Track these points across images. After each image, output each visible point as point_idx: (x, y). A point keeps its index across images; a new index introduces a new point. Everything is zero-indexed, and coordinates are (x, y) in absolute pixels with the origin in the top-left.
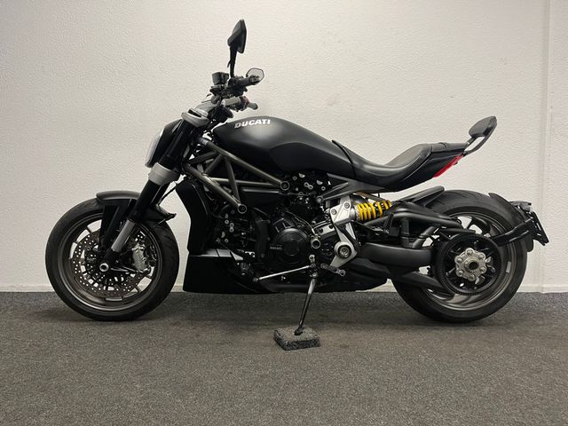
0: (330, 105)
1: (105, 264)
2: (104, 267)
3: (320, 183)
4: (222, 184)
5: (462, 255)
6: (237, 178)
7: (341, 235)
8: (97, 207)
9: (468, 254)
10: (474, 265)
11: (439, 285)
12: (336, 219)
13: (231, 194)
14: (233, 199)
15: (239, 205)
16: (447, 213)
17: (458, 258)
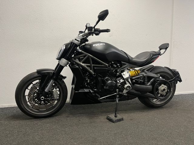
0: (110, 36)
1: (43, 97)
2: (42, 98)
3: (118, 65)
4: (87, 66)
5: (161, 87)
6: (93, 64)
7: (127, 82)
8: (38, 75)
9: (163, 86)
10: (164, 90)
11: (155, 97)
12: (125, 77)
13: (90, 69)
14: (91, 71)
15: (93, 73)
16: (156, 74)
17: (159, 88)
